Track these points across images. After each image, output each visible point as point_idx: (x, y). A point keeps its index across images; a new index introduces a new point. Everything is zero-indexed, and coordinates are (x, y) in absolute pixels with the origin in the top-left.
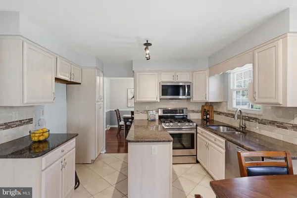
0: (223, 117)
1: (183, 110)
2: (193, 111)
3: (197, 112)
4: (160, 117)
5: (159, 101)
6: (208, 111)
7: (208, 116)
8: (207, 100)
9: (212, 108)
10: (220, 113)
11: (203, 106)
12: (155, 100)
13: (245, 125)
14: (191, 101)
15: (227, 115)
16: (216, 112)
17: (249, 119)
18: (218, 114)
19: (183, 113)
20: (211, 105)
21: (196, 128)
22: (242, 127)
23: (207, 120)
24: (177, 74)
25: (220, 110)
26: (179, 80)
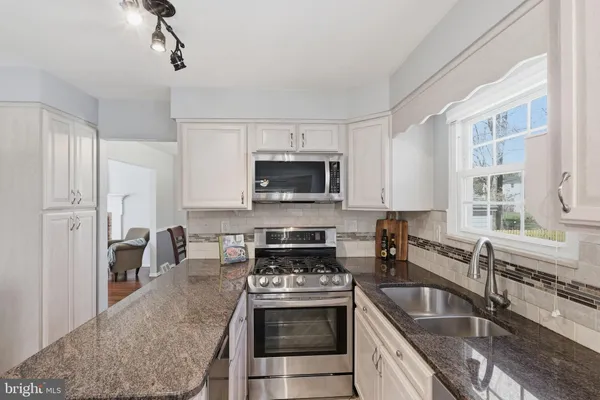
0: (434, 255)
1: (323, 234)
2: (354, 236)
3: (364, 238)
4: (260, 253)
5: (250, 208)
6: (393, 236)
7: (393, 251)
8: (387, 204)
9: (405, 228)
10: (424, 244)
11: (379, 223)
12: (236, 204)
13: (504, 296)
14: (344, 208)
15: (445, 251)
16: (415, 238)
17: (519, 273)
18: (419, 245)
19: (323, 240)
20: (400, 219)
21: (353, 290)
22: (496, 303)
23: (389, 261)
24: (303, 128)
25: (424, 235)
26: (308, 147)
